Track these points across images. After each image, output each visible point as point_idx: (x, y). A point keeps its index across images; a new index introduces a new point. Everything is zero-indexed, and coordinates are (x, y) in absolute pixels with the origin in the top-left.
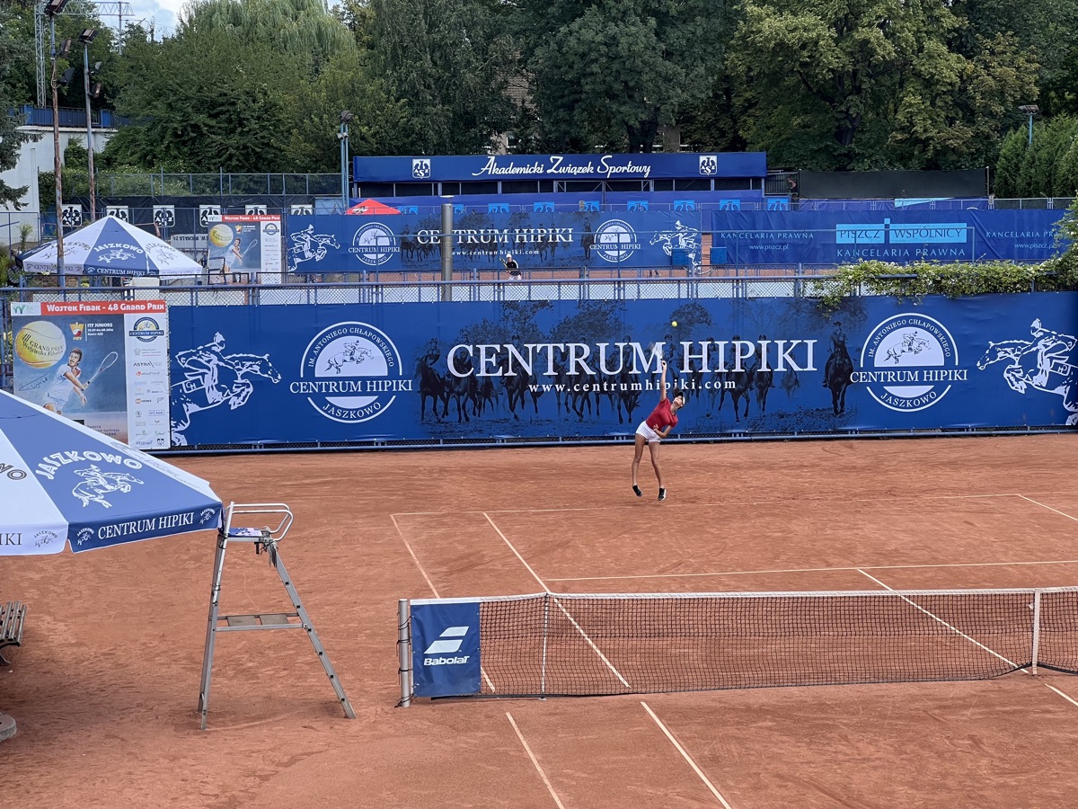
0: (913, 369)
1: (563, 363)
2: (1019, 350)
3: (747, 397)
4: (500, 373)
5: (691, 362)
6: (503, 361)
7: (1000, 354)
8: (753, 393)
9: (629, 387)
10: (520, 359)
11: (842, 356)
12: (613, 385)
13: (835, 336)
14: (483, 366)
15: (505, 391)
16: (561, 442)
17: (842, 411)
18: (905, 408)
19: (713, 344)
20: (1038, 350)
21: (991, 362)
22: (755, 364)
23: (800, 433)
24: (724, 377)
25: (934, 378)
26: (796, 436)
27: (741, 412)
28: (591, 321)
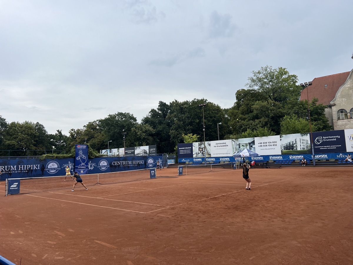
0: (53, 168)
2: (67, 165)
3: (29, 173)
5: (20, 168)
9: (10, 172)
11: (43, 167)
13: (42, 164)
18: (52, 173)
19: (24, 166)
20: (69, 165)
22: (30, 168)
24: (25, 170)
25: (56, 169)
28: (4, 163)
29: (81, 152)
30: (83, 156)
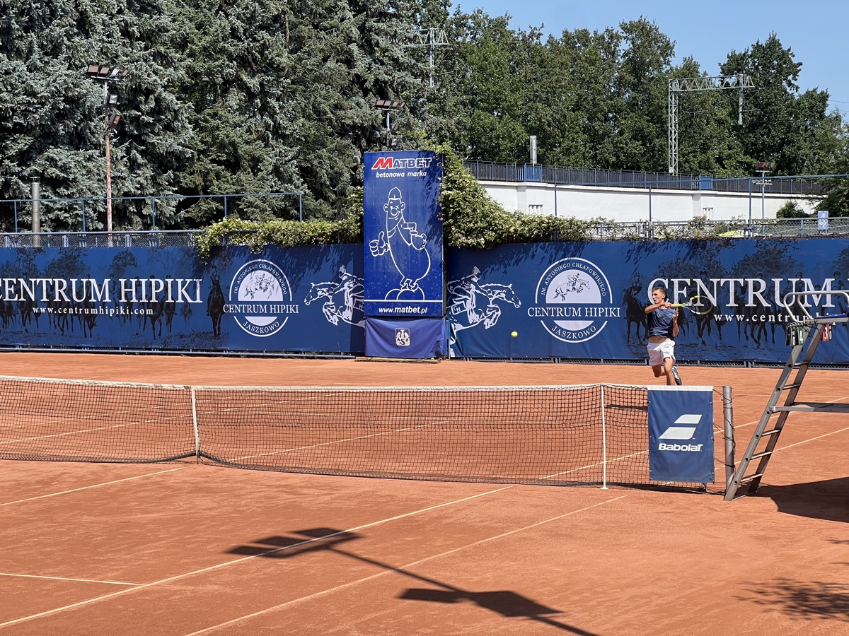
0: (263, 303)
1: (51, 293)
2: (332, 290)
3: (160, 321)
4: (16, 299)
5: (126, 294)
6: (18, 291)
7: (319, 293)
8: (164, 319)
9: (90, 311)
10: (28, 289)
11: (217, 292)
12: (80, 310)
13: (213, 277)
14: (7, 293)
15: (19, 311)
16: (52, 349)
17: (219, 334)
18: (259, 334)
19: (138, 281)
20: (344, 291)
21: (314, 299)
22: (164, 297)
23: (193, 350)
24: (146, 305)
25: (277, 311)
26: (191, 352)
27: (157, 332)
28: (67, 263)
29: (394, 206)
30: (407, 235)
